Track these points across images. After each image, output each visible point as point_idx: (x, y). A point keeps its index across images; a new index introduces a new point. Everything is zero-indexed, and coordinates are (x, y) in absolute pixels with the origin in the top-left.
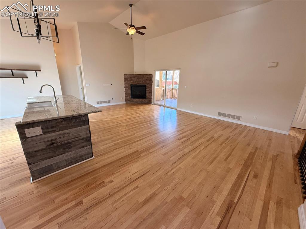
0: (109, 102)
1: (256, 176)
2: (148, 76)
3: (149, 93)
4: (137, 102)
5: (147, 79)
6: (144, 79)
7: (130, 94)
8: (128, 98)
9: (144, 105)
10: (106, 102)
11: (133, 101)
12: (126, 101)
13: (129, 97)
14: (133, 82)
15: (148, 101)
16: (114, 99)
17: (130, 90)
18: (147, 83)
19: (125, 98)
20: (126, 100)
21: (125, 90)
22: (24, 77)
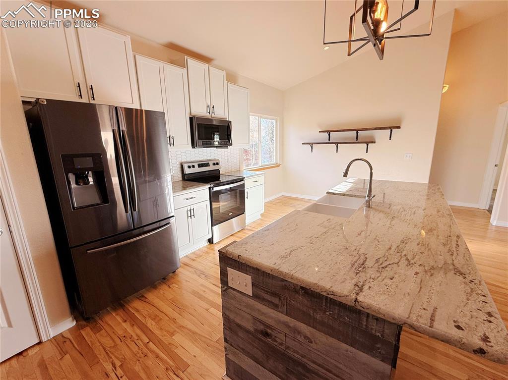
22: (369, 142)
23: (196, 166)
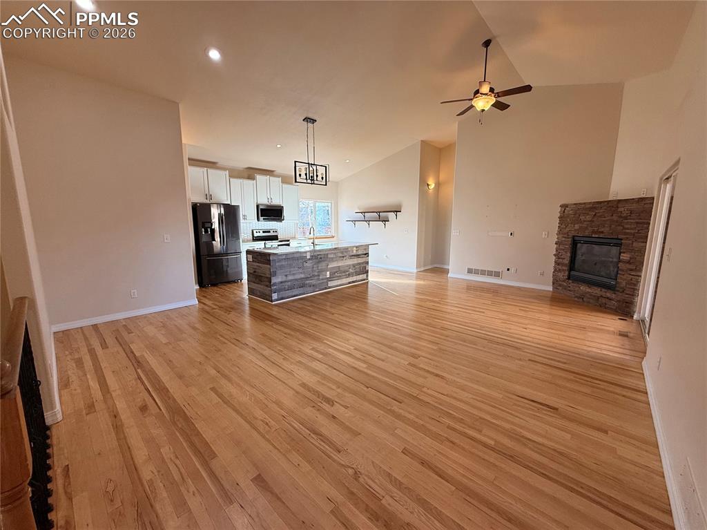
0: (497, 274)
1: (144, 409)
2: (634, 206)
3: (631, 270)
4: (582, 297)
5: (626, 218)
6: (615, 218)
7: (565, 265)
8: (561, 275)
9: (605, 312)
10: (490, 273)
11: (572, 288)
12: (553, 284)
13: (563, 275)
14: (580, 228)
15: (619, 301)
16: (512, 270)
17: (569, 254)
18: (626, 234)
19: (553, 275)
20: (555, 282)
21: (557, 251)
22: (386, 220)
23: (261, 231)
